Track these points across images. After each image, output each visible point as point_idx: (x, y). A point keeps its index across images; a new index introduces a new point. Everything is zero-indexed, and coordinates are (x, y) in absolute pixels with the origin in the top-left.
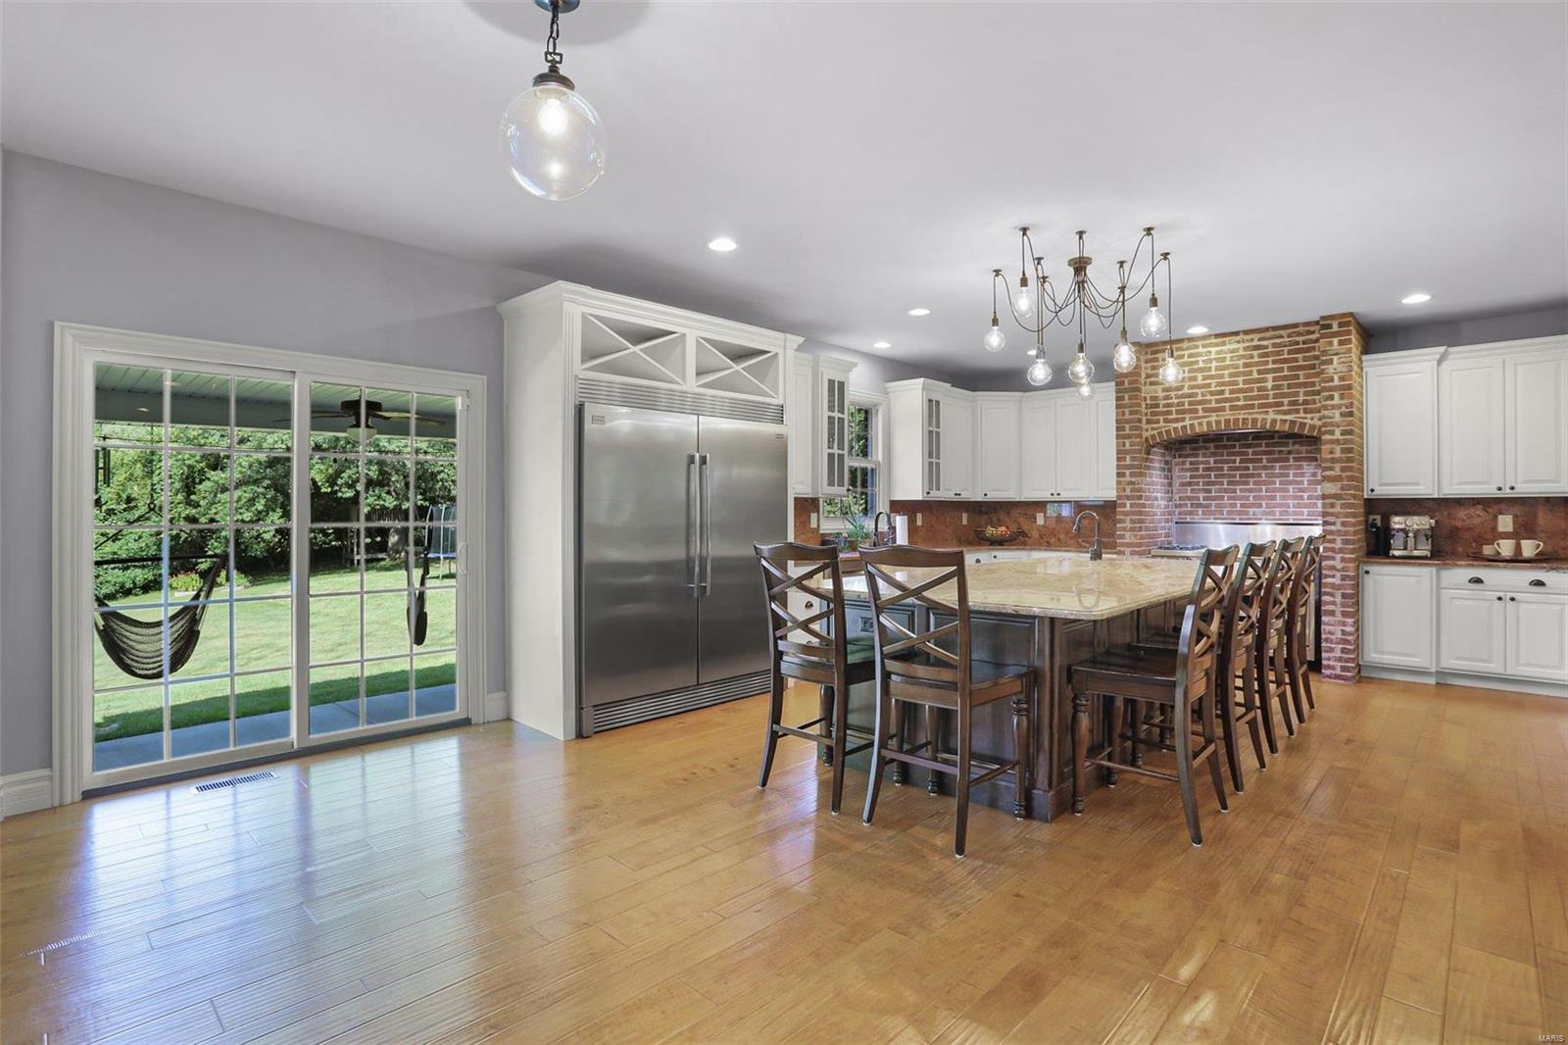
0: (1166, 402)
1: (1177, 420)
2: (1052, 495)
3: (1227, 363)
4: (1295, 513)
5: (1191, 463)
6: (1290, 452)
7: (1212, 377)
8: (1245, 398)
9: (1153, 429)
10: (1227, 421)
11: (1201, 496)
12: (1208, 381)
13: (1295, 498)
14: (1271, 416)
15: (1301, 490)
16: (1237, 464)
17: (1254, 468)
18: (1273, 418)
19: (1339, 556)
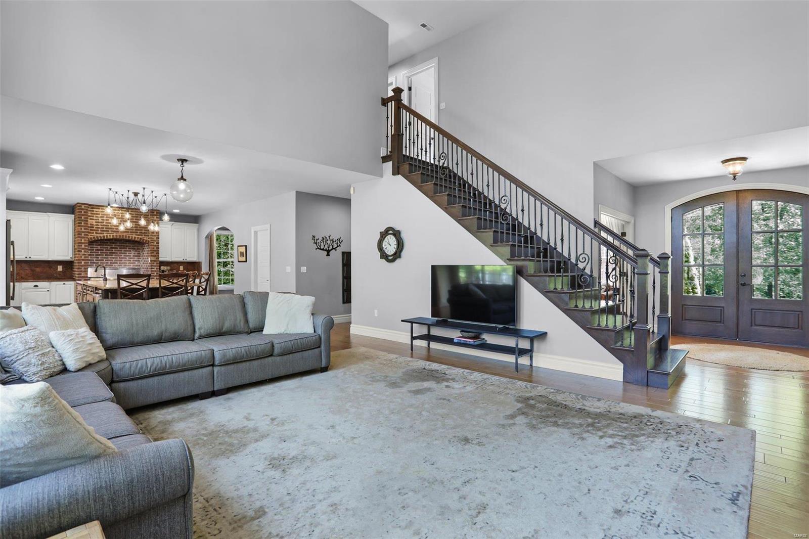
0: (96, 226)
1: (101, 233)
6: (127, 246)
9: (91, 235)
10: (120, 236)
11: (95, 259)
13: (129, 261)
14: (134, 236)
15: (130, 258)
16: (109, 249)
17: (115, 251)
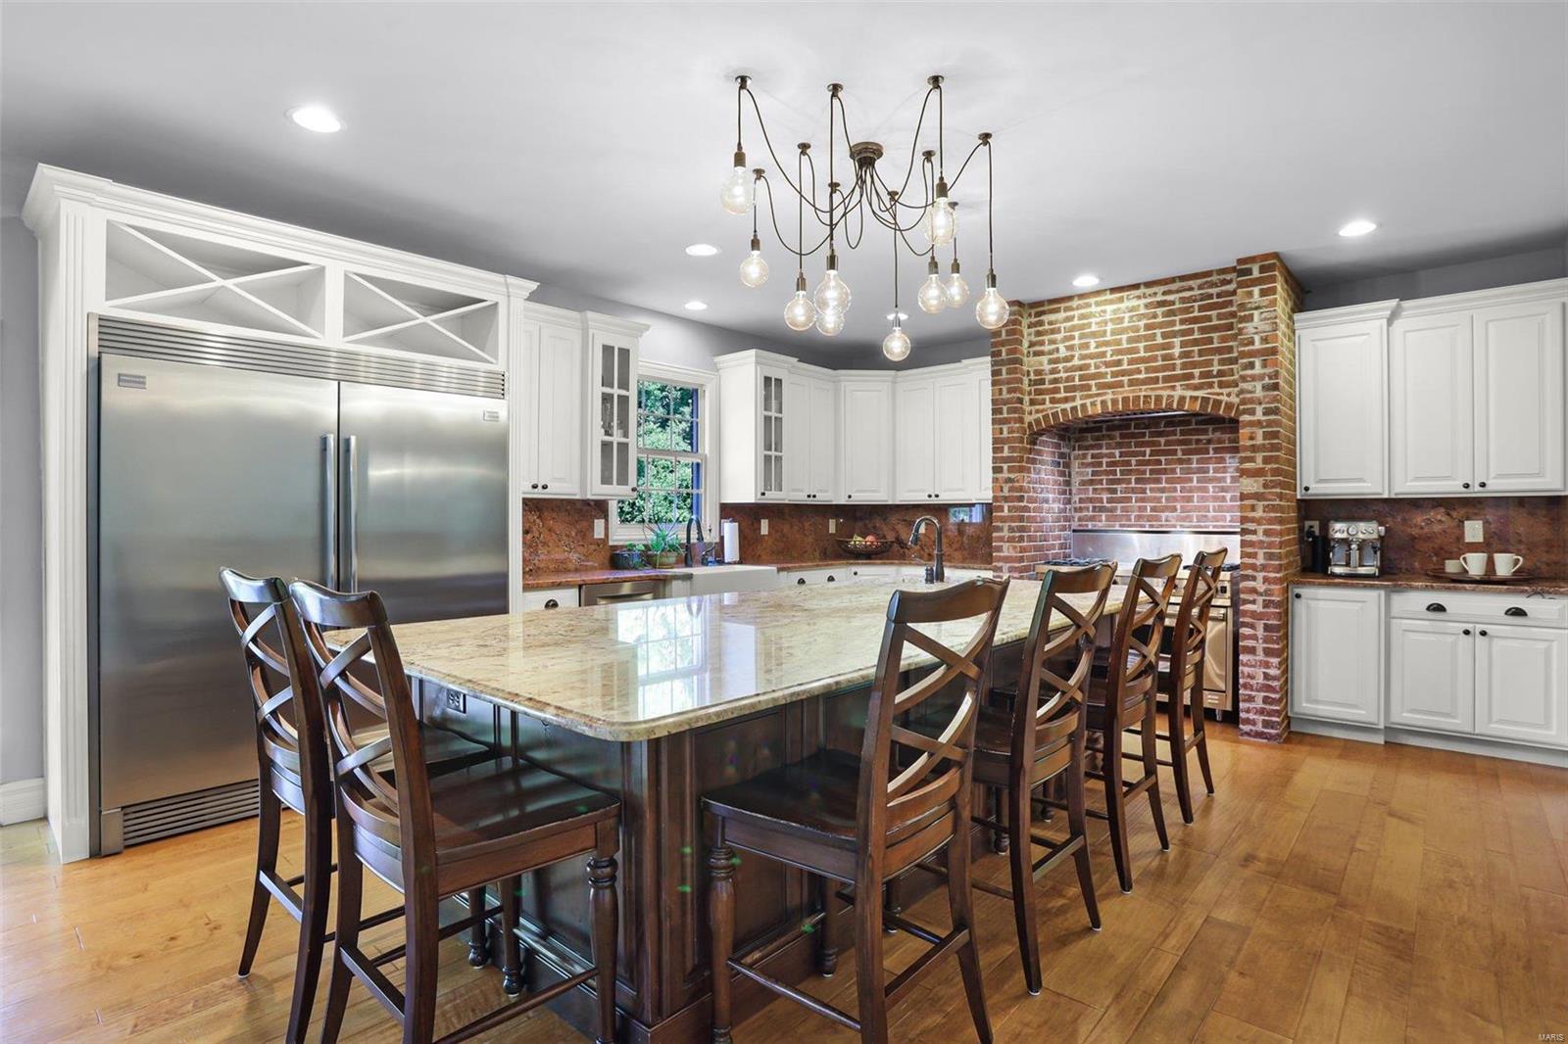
0: (1053, 376)
1: (1066, 400)
2: (930, 496)
3: (1126, 324)
4: (1215, 519)
5: (1093, 457)
6: (1209, 442)
7: (1107, 344)
8: (1148, 370)
9: (1037, 411)
10: (1125, 400)
11: (1105, 497)
12: (1103, 349)
13: (1215, 499)
14: (1178, 392)
15: (1223, 490)
16: (1147, 458)
17: (1168, 462)
18: (1181, 396)
19: (1260, 575)
